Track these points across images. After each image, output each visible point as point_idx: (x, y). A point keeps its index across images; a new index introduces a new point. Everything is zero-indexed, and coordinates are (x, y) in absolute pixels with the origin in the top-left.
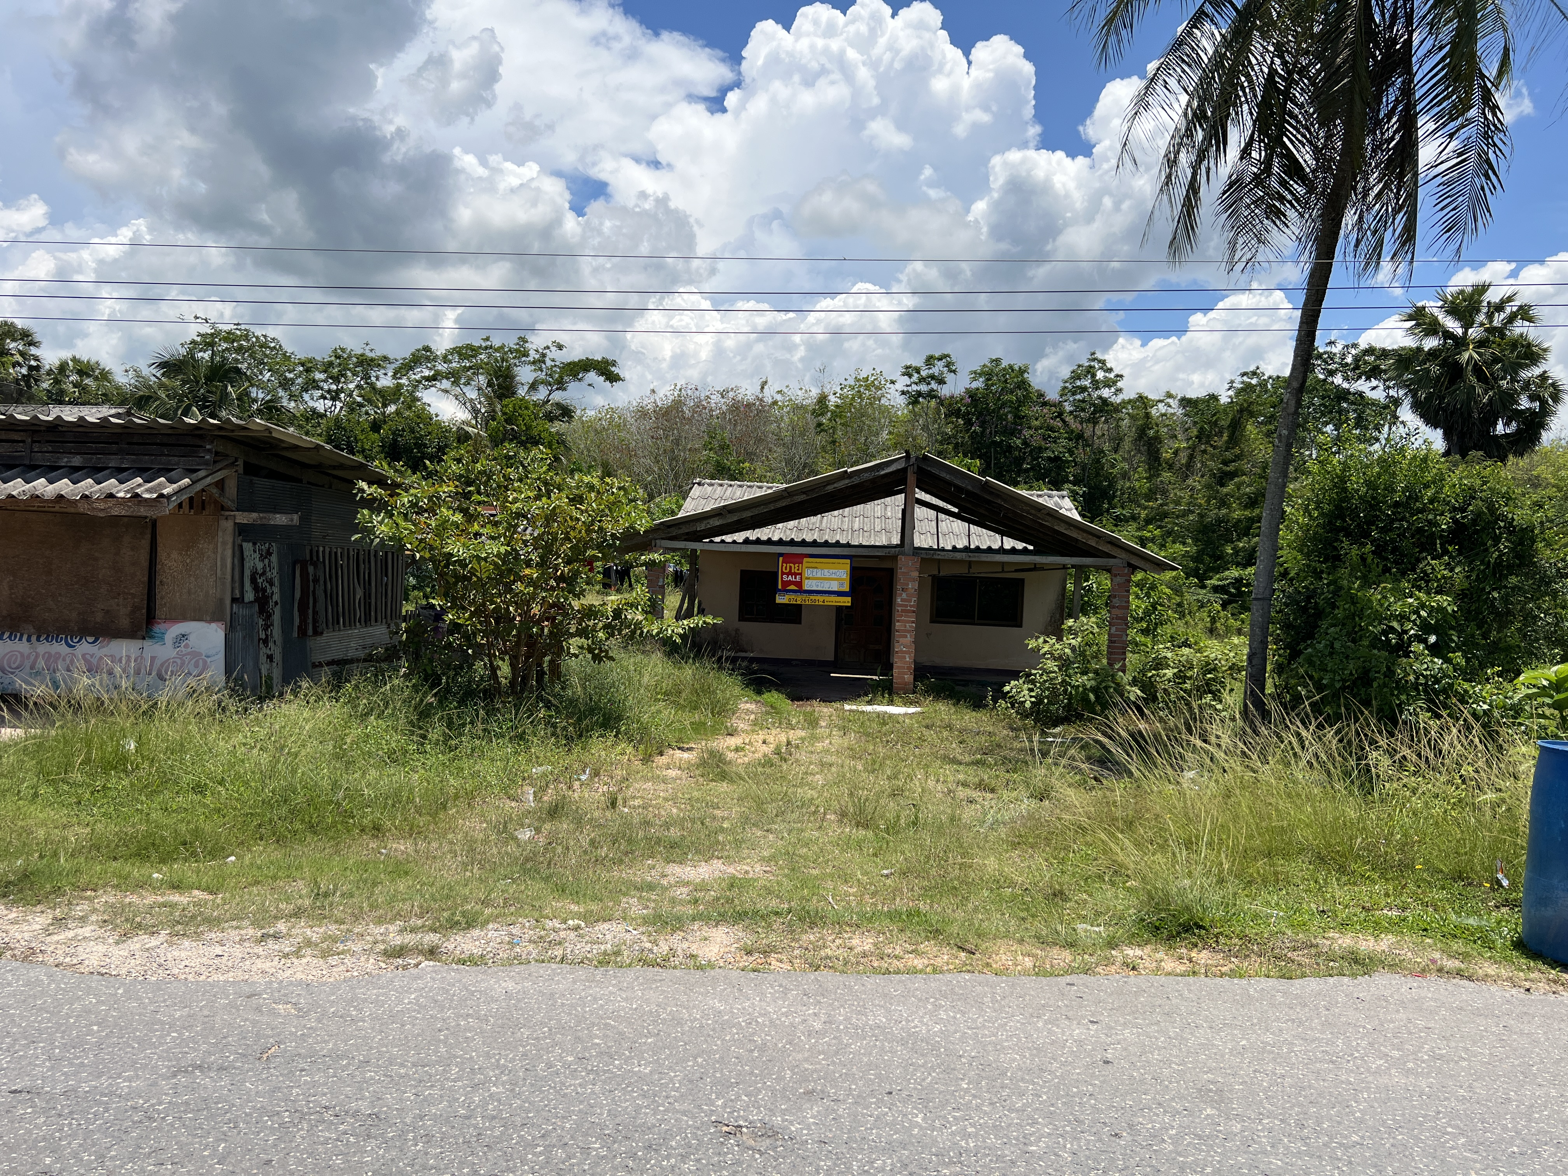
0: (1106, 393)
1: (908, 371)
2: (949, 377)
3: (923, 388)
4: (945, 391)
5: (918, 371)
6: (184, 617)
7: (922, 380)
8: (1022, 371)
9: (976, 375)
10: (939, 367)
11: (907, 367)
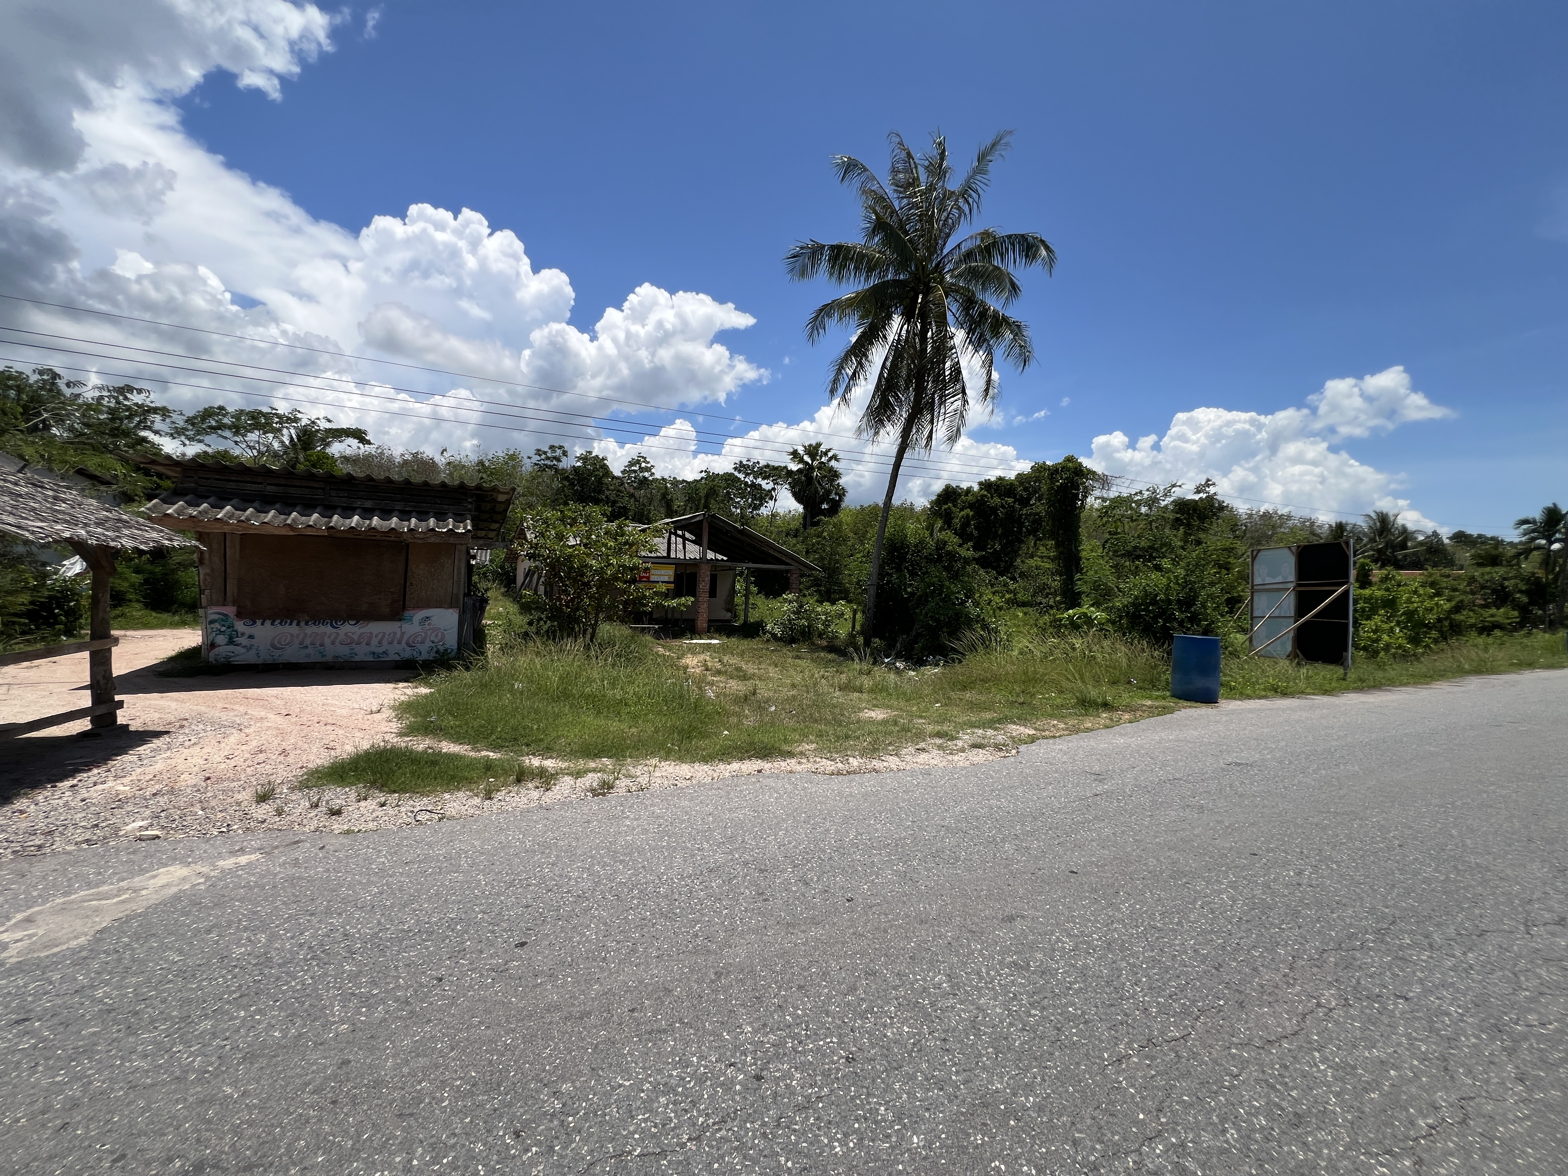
0: (646, 474)
1: (539, 452)
2: (564, 459)
3: (548, 462)
4: (561, 465)
5: (545, 453)
6: (428, 606)
7: (548, 458)
8: (603, 459)
9: (579, 459)
10: (559, 452)
11: (538, 450)
